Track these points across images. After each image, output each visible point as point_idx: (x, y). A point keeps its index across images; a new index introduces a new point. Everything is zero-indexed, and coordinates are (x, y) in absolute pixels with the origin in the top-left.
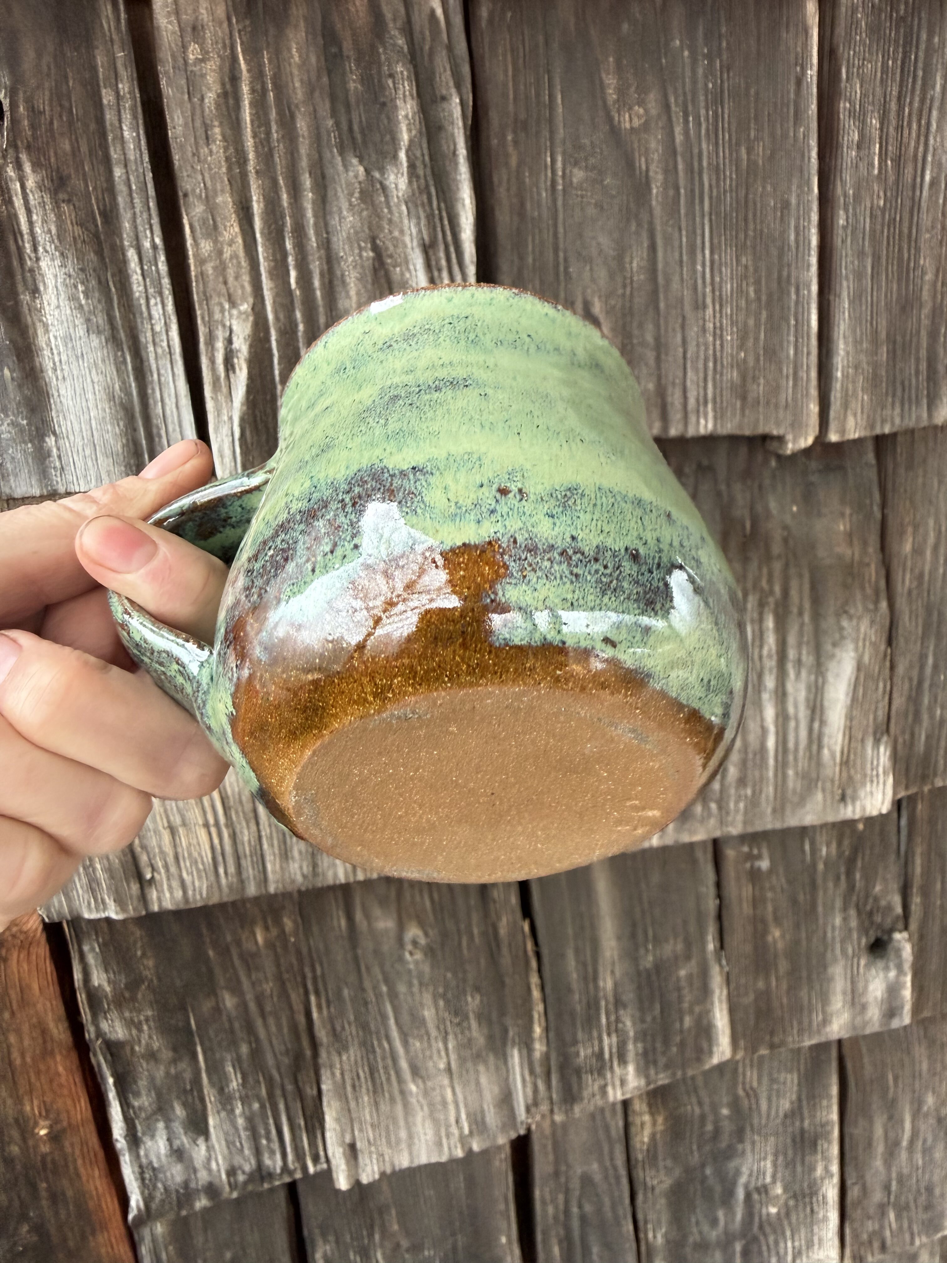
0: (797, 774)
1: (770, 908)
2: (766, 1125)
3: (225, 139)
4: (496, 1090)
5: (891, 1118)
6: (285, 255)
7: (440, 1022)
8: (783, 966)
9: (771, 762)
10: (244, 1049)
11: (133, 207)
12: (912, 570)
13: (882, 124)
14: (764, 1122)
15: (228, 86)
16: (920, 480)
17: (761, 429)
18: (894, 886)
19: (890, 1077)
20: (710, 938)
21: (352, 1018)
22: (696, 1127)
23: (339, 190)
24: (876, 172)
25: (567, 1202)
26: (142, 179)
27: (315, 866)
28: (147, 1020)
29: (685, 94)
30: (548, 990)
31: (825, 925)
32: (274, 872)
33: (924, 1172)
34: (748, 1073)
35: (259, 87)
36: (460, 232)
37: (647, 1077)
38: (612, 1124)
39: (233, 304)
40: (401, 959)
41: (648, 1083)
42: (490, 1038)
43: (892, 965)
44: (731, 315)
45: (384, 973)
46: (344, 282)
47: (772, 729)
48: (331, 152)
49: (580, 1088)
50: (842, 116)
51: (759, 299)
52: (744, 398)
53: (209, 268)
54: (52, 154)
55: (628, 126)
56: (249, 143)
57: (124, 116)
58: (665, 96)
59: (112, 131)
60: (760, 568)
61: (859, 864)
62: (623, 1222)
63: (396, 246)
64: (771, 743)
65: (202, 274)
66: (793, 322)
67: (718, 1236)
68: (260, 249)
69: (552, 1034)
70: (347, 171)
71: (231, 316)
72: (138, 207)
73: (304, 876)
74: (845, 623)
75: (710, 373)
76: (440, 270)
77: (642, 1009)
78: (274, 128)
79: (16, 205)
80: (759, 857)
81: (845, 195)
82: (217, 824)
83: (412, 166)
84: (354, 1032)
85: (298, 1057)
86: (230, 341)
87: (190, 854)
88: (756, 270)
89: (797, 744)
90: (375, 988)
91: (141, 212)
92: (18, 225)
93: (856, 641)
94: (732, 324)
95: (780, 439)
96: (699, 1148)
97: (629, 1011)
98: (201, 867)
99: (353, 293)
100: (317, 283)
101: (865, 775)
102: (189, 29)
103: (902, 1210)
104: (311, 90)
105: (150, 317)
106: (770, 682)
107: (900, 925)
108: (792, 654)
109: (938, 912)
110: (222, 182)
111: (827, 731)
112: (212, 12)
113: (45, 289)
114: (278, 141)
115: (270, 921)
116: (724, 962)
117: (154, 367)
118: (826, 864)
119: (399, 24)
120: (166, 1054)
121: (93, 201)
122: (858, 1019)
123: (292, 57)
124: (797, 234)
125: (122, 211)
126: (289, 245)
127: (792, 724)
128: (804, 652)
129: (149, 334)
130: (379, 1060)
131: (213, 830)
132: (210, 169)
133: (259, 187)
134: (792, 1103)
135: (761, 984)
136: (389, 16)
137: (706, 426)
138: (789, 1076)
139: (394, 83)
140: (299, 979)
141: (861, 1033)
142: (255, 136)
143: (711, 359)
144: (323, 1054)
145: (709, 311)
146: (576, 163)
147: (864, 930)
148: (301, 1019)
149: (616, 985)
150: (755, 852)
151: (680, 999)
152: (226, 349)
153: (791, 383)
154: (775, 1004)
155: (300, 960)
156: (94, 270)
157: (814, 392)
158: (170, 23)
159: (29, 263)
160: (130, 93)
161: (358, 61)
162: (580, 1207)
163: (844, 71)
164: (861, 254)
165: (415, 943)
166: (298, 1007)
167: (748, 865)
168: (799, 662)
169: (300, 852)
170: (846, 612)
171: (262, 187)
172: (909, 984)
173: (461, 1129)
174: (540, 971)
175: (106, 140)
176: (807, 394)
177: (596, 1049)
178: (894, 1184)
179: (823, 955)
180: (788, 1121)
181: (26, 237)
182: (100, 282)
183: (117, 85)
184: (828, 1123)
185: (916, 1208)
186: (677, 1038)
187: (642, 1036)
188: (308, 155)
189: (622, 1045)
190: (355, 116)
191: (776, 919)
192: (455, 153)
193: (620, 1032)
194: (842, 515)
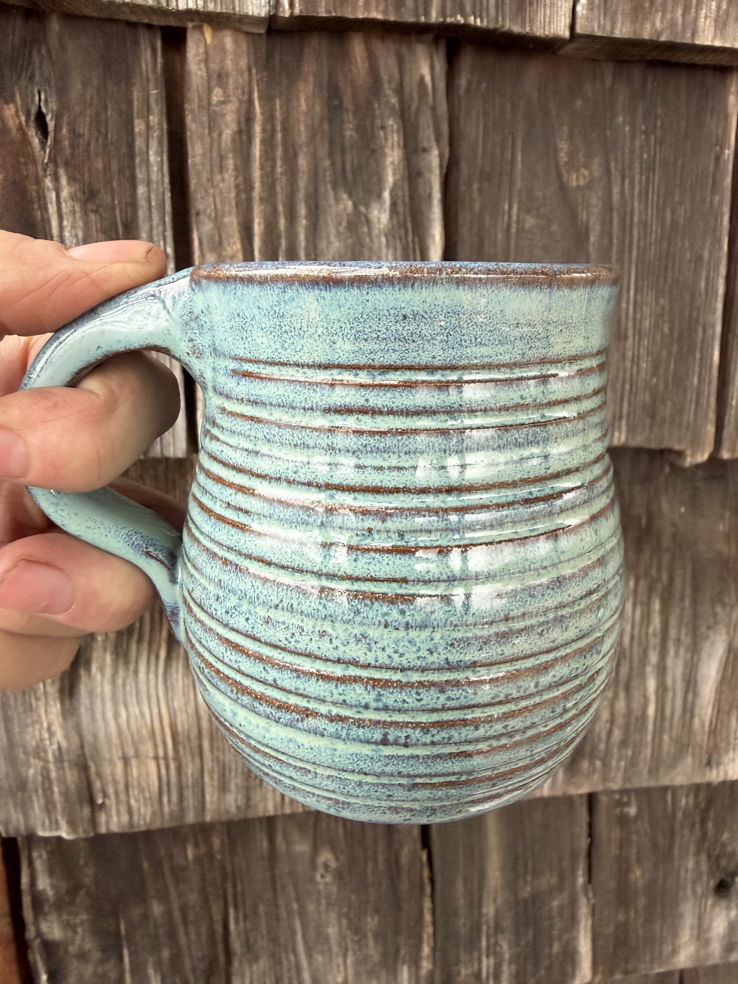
0: (671, 739)
1: (634, 850)
3: (236, 169)
7: (343, 938)
8: (642, 902)
9: (650, 727)
10: (166, 954)
11: (151, 219)
15: (243, 126)
17: (667, 444)
20: (580, 873)
21: (264, 931)
23: (329, 219)
26: (161, 196)
27: (248, 798)
28: (82, 923)
29: (623, 161)
30: (438, 914)
31: (680, 866)
32: (212, 802)
35: (269, 128)
40: (312, 880)
42: (384, 955)
43: (733, 904)
44: (648, 347)
45: (297, 892)
47: (652, 698)
48: (326, 186)
51: (671, 335)
52: (653, 417)
54: (86, 170)
55: (574, 184)
56: (257, 174)
57: (151, 143)
58: (608, 161)
59: (140, 155)
60: (651, 559)
61: (712, 814)
64: (651, 710)
66: (698, 356)
69: (438, 954)
70: (337, 204)
72: (156, 219)
73: (238, 808)
74: (719, 610)
75: (626, 393)
77: (517, 935)
78: (279, 163)
79: (50, 210)
80: (628, 804)
82: (166, 758)
83: (394, 205)
84: (265, 945)
85: (212, 962)
87: (139, 784)
88: (671, 311)
89: (673, 712)
90: (288, 905)
91: (158, 225)
93: (728, 626)
94: (648, 354)
95: (680, 454)
97: (507, 936)
98: (147, 795)
101: (728, 744)
102: (215, 76)
104: (313, 133)
106: (653, 658)
108: (673, 633)
110: (230, 205)
111: (699, 702)
112: (235, 62)
114: (281, 174)
115: (200, 840)
116: (591, 895)
118: (684, 813)
119: (394, 85)
120: (96, 955)
121: (117, 212)
122: (702, 952)
123: (299, 105)
124: (707, 283)
125: (140, 222)
127: (670, 695)
128: (683, 632)
130: (285, 970)
131: (162, 762)
132: (221, 193)
133: (261, 211)
135: (621, 917)
136: (385, 78)
137: (619, 438)
139: (385, 134)
140: (221, 893)
141: (702, 964)
142: (262, 168)
143: (628, 381)
144: (236, 964)
145: (630, 342)
146: (529, 212)
147: (711, 873)
148: (219, 929)
149: (497, 912)
150: (625, 799)
151: (551, 926)
153: (693, 407)
154: (632, 935)
155: (224, 876)
157: (712, 416)
158: (200, 69)
160: (158, 124)
161: (355, 112)
165: (326, 866)
166: (218, 917)
167: (618, 811)
168: (678, 641)
169: (237, 785)
170: (721, 601)
171: (264, 212)
174: (432, 896)
175: (134, 162)
176: (706, 417)
177: (476, 968)
179: (676, 894)
183: (148, 117)
186: (546, 962)
187: (515, 959)
188: (306, 189)
189: (498, 966)
190: (348, 158)
191: (639, 860)
192: (430, 196)
193: (498, 956)
194: (722, 517)
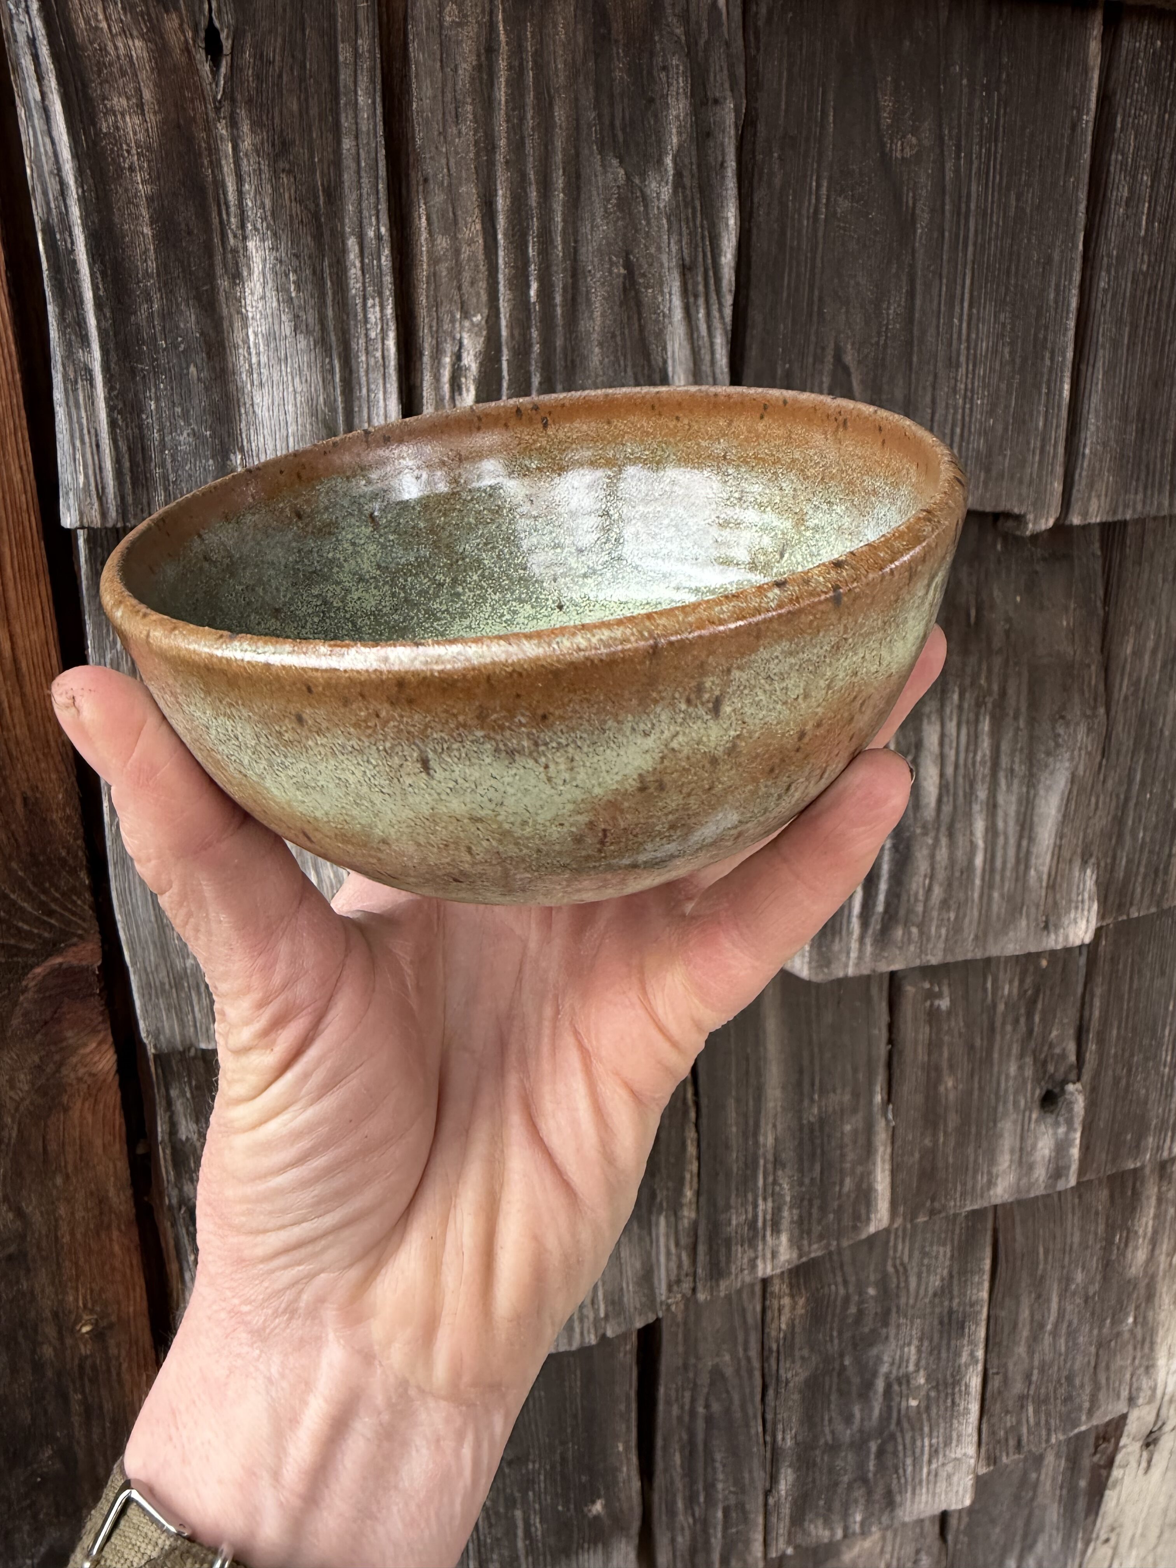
0: (1002, 896)
1: (946, 1054)
2: (913, 1307)
3: (475, 119)
4: (638, 1265)
5: (1039, 1296)
6: (526, 263)
8: (953, 1120)
9: (978, 881)
11: (360, 188)
12: (1130, 675)
13: (1153, 182)
14: (911, 1301)
15: (484, 59)
16: (1146, 576)
17: (1004, 506)
18: (1071, 1032)
19: (1041, 1250)
20: (878, 1089)
22: (838, 1311)
23: (595, 193)
24: (1143, 233)
25: (693, 1400)
26: (373, 155)
29: (959, 125)
30: (704, 1145)
31: (999, 1073)
33: (1065, 1361)
34: (900, 1247)
35: (517, 63)
36: (720, 255)
37: (800, 1248)
38: (750, 1308)
39: (466, 315)
41: (800, 1256)
43: (1061, 1119)
44: (984, 376)
46: (588, 300)
47: (981, 844)
48: (590, 148)
49: (728, 1261)
50: (1112, 169)
51: (1013, 361)
52: (988, 470)
53: (443, 269)
54: (276, 114)
55: (899, 155)
56: (501, 126)
57: (360, 77)
58: (940, 126)
59: (345, 95)
60: (980, 664)
61: (1039, 1006)
62: (752, 1423)
63: (651, 265)
64: (979, 860)
65: (434, 276)
66: (1044, 390)
67: (852, 1435)
68: (501, 253)
69: (703, 1199)
70: (605, 172)
71: (462, 327)
72: (366, 188)
74: (1061, 729)
75: (957, 439)
76: (696, 296)
77: (801, 1170)
78: (530, 113)
79: (225, 169)
80: (940, 995)
81: (1109, 256)
83: (678, 175)
86: (458, 357)
88: (1012, 329)
89: (1004, 863)
91: (368, 196)
92: (225, 194)
93: (1072, 750)
94: (984, 387)
95: (1019, 519)
96: (840, 1333)
97: (788, 1171)
99: (597, 314)
100: (558, 299)
101: (1070, 901)
103: (1041, 1402)
104: (574, 72)
105: (366, 320)
106: (982, 792)
107: (1073, 1076)
108: (1005, 761)
109: (1111, 1061)
110: (468, 169)
111: (1035, 849)
113: (250, 274)
114: (533, 129)
116: (890, 1116)
117: (363, 380)
118: (1006, 1004)
119: (678, 9)
121: (318, 175)
122: (1024, 1181)
123: (556, 33)
124: (1057, 294)
125: (347, 190)
126: (531, 252)
127: (1001, 840)
128: (1017, 760)
129: (362, 341)
132: (457, 153)
133: (506, 180)
134: (942, 1279)
135: (928, 1142)
138: (941, 1249)
139: (668, 77)
141: (1024, 1196)
142: (507, 120)
143: (959, 423)
145: (962, 370)
146: (842, 192)
147: (1037, 1081)
149: (777, 1141)
150: (937, 989)
151: (842, 1158)
152: (453, 365)
153: (1037, 458)
154: (940, 1164)
156: (310, 257)
157: (1059, 470)
159: (232, 241)
160: (369, 51)
161: (627, 46)
162: (707, 1406)
163: (1119, 119)
164: (1119, 321)
167: (927, 1004)
168: (1011, 772)
170: (1062, 717)
171: (510, 182)
172: (1078, 1142)
173: (596, 1311)
174: (697, 1123)
175: (338, 103)
176: (1052, 471)
177: (750, 1215)
178: (1036, 1372)
179: (995, 1109)
180: (937, 1300)
181: (232, 209)
182: (314, 273)
183: (356, 40)
184: (977, 1302)
185: (1056, 1399)
186: (835, 1204)
187: (799, 1201)
188: (564, 149)
189: (777, 1211)
190: (618, 109)
191: (951, 1067)
192: (722, 165)
193: (777, 1197)
194: (1066, 608)
